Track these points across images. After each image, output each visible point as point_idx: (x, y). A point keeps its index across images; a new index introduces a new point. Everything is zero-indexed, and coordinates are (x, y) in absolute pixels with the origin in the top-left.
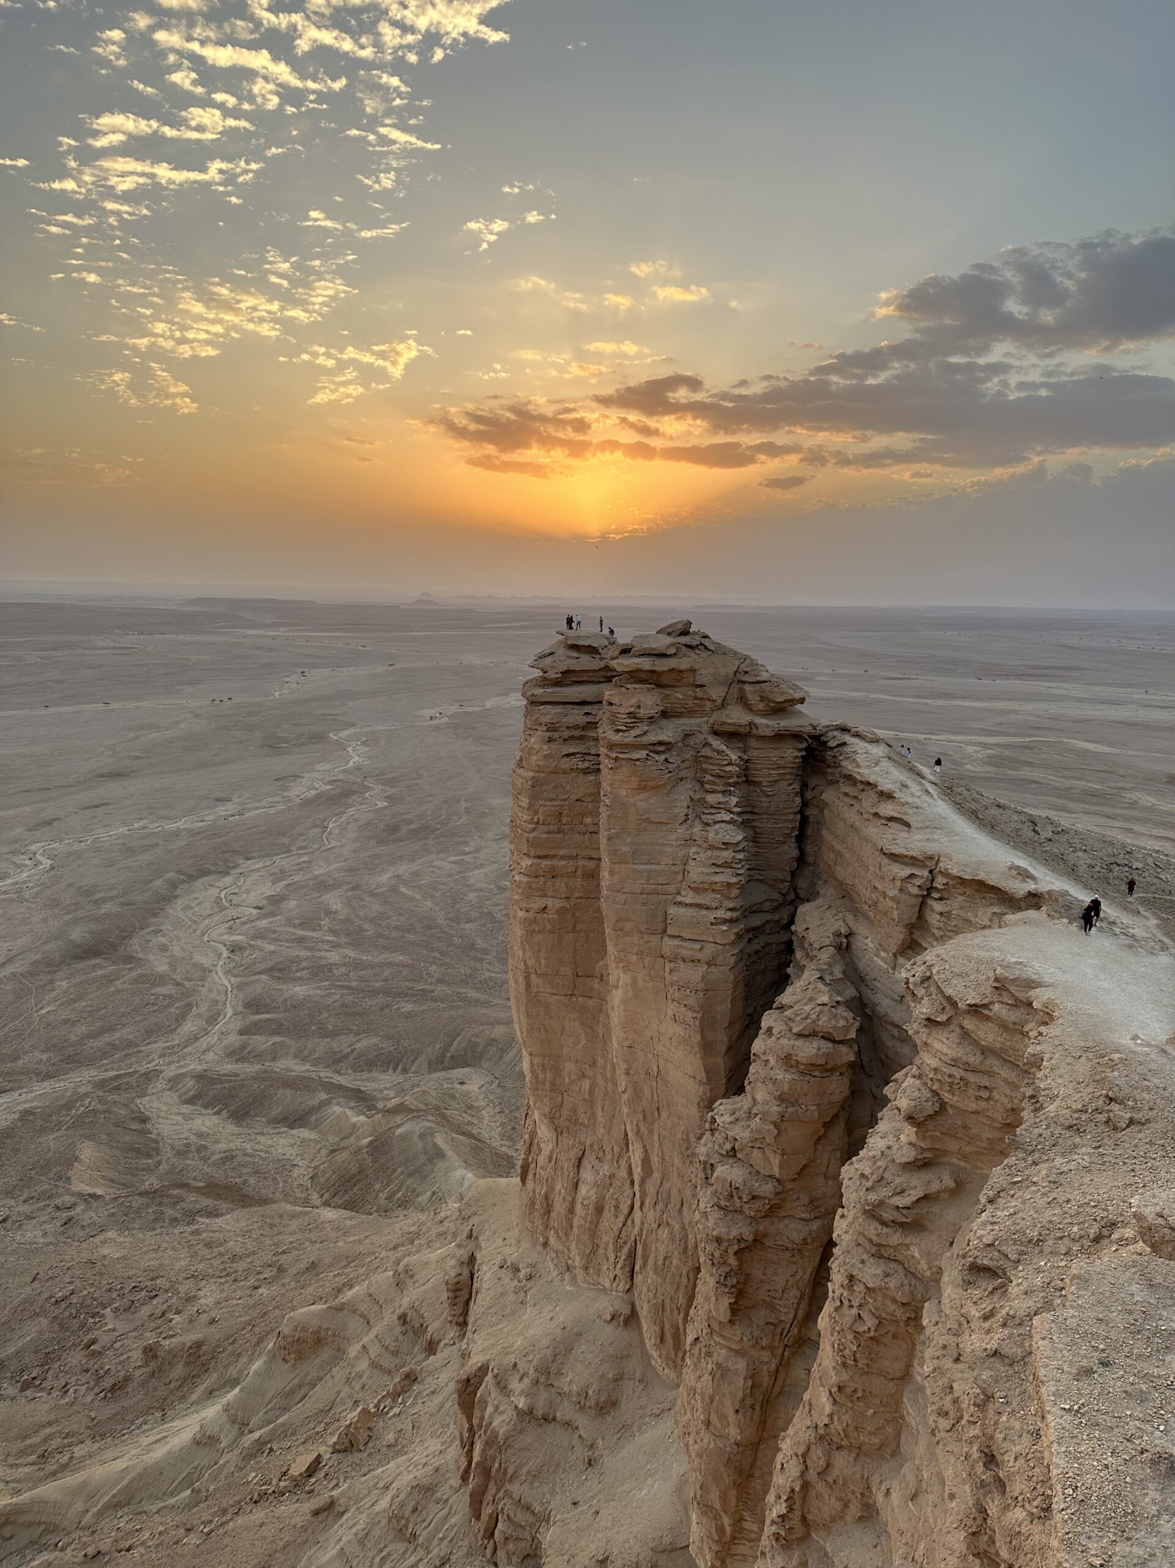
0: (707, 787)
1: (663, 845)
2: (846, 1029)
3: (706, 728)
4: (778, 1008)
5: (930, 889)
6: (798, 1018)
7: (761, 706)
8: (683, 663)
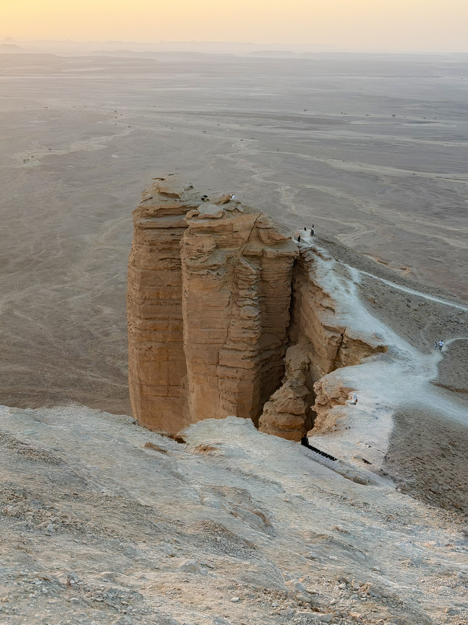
0: (240, 287)
1: (217, 318)
2: (301, 409)
3: (239, 253)
4: (272, 401)
5: (341, 343)
6: (279, 405)
7: (268, 241)
8: (226, 221)
